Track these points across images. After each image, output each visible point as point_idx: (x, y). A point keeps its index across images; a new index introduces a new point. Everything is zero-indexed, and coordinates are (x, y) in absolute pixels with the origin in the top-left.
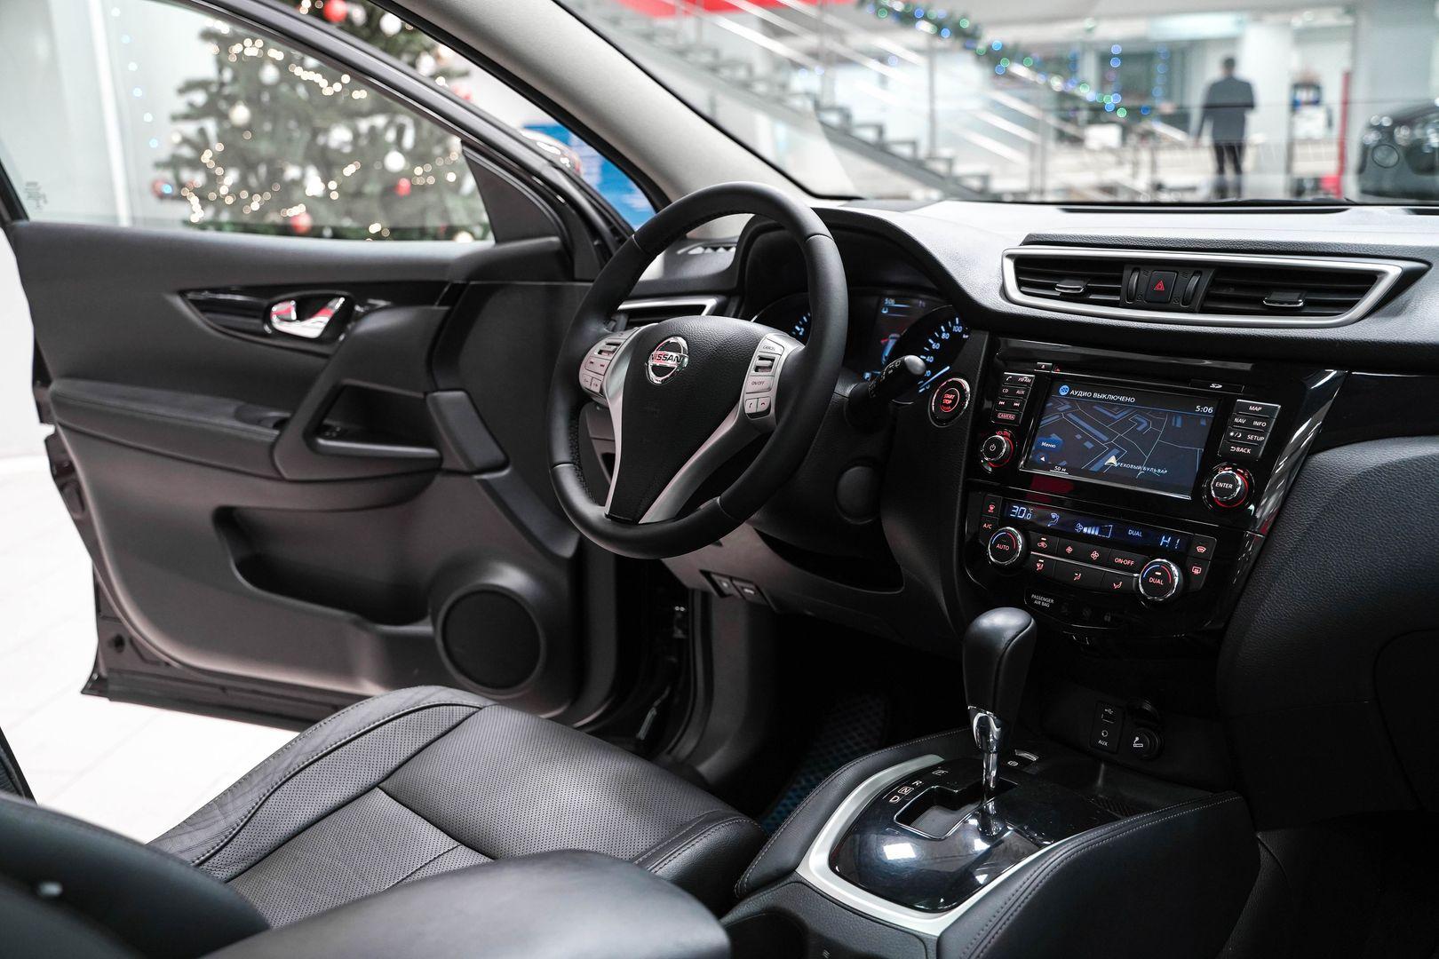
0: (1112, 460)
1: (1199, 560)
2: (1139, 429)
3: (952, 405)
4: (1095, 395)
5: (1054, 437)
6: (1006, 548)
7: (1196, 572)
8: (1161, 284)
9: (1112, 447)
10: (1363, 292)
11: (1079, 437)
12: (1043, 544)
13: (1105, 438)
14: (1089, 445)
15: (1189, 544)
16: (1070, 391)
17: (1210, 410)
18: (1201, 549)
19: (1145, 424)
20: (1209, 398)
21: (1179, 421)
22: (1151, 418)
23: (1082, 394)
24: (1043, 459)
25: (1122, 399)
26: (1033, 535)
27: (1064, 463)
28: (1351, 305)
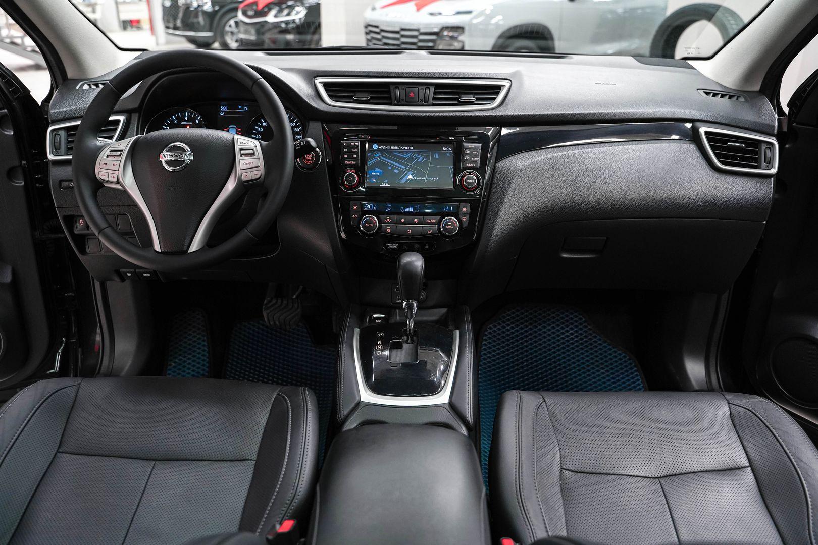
0: (410, 176)
1: (464, 214)
2: (419, 161)
3: (312, 160)
4: (392, 148)
5: (377, 169)
6: (371, 225)
7: (464, 219)
8: (412, 94)
9: (408, 171)
10: (498, 94)
11: (390, 168)
12: (388, 220)
13: (404, 167)
14: (396, 171)
15: (458, 209)
16: (378, 147)
17: (450, 149)
18: (464, 210)
19: (421, 159)
20: (448, 143)
21: (437, 155)
22: (423, 156)
23: (385, 148)
24: (375, 180)
25: (407, 148)
26: (382, 217)
27: (386, 181)
28: (494, 99)
